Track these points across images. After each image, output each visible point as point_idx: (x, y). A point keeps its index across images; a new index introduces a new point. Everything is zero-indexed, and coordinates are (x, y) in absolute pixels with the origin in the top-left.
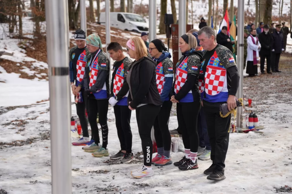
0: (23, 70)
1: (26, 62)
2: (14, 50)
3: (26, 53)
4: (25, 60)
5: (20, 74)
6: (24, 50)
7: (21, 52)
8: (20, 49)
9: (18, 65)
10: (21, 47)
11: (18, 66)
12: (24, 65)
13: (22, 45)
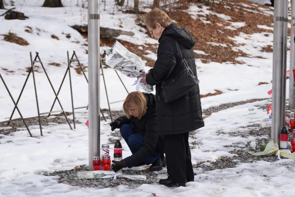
0: (148, 56)
1: (149, 44)
2: (132, 29)
3: (146, 33)
4: (148, 43)
5: (146, 62)
6: (143, 29)
7: (141, 31)
8: (139, 28)
9: (141, 48)
10: (140, 25)
11: (141, 50)
12: (148, 48)
13: (141, 22)
